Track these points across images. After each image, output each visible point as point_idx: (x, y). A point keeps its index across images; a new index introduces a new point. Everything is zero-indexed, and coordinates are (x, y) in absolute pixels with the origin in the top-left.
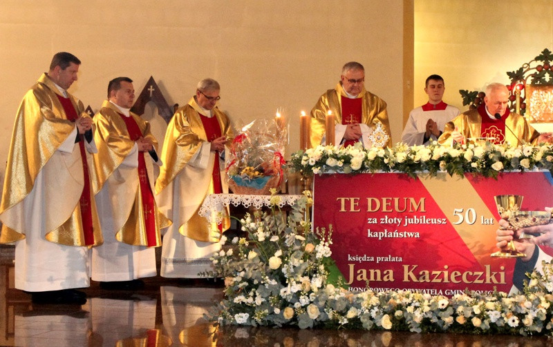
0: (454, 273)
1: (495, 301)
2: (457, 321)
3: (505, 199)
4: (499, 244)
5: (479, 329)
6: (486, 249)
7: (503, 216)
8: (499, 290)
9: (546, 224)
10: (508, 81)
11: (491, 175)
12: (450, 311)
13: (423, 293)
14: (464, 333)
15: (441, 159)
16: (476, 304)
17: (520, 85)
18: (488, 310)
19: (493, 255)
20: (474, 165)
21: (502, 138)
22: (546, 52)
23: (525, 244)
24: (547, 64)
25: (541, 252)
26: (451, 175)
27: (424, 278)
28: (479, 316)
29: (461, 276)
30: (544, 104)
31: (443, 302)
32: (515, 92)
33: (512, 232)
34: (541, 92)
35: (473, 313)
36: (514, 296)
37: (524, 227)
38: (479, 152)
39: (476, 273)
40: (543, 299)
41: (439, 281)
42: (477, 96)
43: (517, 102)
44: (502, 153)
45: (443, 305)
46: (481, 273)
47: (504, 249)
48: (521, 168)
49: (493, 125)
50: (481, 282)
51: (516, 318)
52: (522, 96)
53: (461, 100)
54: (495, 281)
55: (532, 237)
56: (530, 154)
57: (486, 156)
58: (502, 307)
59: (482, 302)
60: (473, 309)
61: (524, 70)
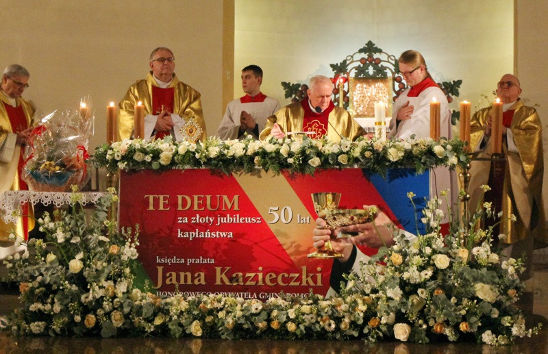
0: (269, 275)
1: (311, 304)
2: (272, 326)
3: (322, 197)
4: (315, 244)
5: (294, 334)
6: (301, 249)
7: (320, 214)
8: (315, 292)
9: (364, 223)
10: (332, 74)
11: (308, 171)
12: (264, 315)
13: (236, 297)
14: (278, 339)
15: (256, 154)
16: (291, 307)
17: (343, 78)
18: (303, 314)
19: (310, 255)
20: (290, 161)
21: (324, 132)
22: (370, 44)
23: (343, 244)
24: (370, 56)
25: (359, 251)
26: (267, 171)
27: (237, 281)
28: (293, 321)
29: (276, 279)
30: (367, 98)
31: (256, 306)
32: (339, 85)
33: (330, 232)
34: (365, 86)
35: (288, 317)
36: (331, 299)
37: (342, 226)
38: (296, 147)
39: (292, 275)
40: (360, 301)
41: (253, 283)
42: (300, 89)
43: (340, 95)
44: (320, 149)
45: (257, 309)
46: (297, 275)
47: (321, 249)
48: (339, 164)
49: (315, 118)
50: (297, 284)
51: (332, 322)
52: (346, 89)
53: (283, 92)
54: (312, 284)
55: (350, 236)
56: (348, 149)
57: (303, 152)
58: (318, 311)
59: (298, 306)
60: (288, 313)
61: (348, 62)
